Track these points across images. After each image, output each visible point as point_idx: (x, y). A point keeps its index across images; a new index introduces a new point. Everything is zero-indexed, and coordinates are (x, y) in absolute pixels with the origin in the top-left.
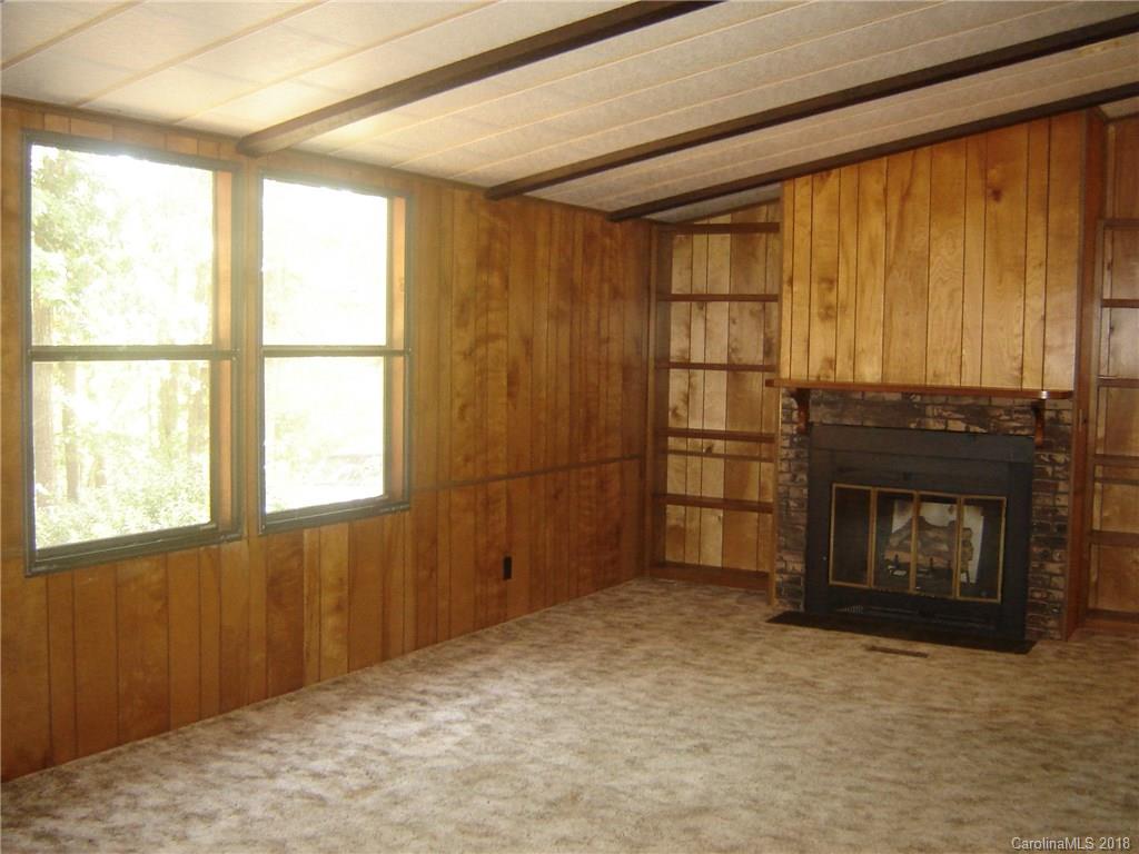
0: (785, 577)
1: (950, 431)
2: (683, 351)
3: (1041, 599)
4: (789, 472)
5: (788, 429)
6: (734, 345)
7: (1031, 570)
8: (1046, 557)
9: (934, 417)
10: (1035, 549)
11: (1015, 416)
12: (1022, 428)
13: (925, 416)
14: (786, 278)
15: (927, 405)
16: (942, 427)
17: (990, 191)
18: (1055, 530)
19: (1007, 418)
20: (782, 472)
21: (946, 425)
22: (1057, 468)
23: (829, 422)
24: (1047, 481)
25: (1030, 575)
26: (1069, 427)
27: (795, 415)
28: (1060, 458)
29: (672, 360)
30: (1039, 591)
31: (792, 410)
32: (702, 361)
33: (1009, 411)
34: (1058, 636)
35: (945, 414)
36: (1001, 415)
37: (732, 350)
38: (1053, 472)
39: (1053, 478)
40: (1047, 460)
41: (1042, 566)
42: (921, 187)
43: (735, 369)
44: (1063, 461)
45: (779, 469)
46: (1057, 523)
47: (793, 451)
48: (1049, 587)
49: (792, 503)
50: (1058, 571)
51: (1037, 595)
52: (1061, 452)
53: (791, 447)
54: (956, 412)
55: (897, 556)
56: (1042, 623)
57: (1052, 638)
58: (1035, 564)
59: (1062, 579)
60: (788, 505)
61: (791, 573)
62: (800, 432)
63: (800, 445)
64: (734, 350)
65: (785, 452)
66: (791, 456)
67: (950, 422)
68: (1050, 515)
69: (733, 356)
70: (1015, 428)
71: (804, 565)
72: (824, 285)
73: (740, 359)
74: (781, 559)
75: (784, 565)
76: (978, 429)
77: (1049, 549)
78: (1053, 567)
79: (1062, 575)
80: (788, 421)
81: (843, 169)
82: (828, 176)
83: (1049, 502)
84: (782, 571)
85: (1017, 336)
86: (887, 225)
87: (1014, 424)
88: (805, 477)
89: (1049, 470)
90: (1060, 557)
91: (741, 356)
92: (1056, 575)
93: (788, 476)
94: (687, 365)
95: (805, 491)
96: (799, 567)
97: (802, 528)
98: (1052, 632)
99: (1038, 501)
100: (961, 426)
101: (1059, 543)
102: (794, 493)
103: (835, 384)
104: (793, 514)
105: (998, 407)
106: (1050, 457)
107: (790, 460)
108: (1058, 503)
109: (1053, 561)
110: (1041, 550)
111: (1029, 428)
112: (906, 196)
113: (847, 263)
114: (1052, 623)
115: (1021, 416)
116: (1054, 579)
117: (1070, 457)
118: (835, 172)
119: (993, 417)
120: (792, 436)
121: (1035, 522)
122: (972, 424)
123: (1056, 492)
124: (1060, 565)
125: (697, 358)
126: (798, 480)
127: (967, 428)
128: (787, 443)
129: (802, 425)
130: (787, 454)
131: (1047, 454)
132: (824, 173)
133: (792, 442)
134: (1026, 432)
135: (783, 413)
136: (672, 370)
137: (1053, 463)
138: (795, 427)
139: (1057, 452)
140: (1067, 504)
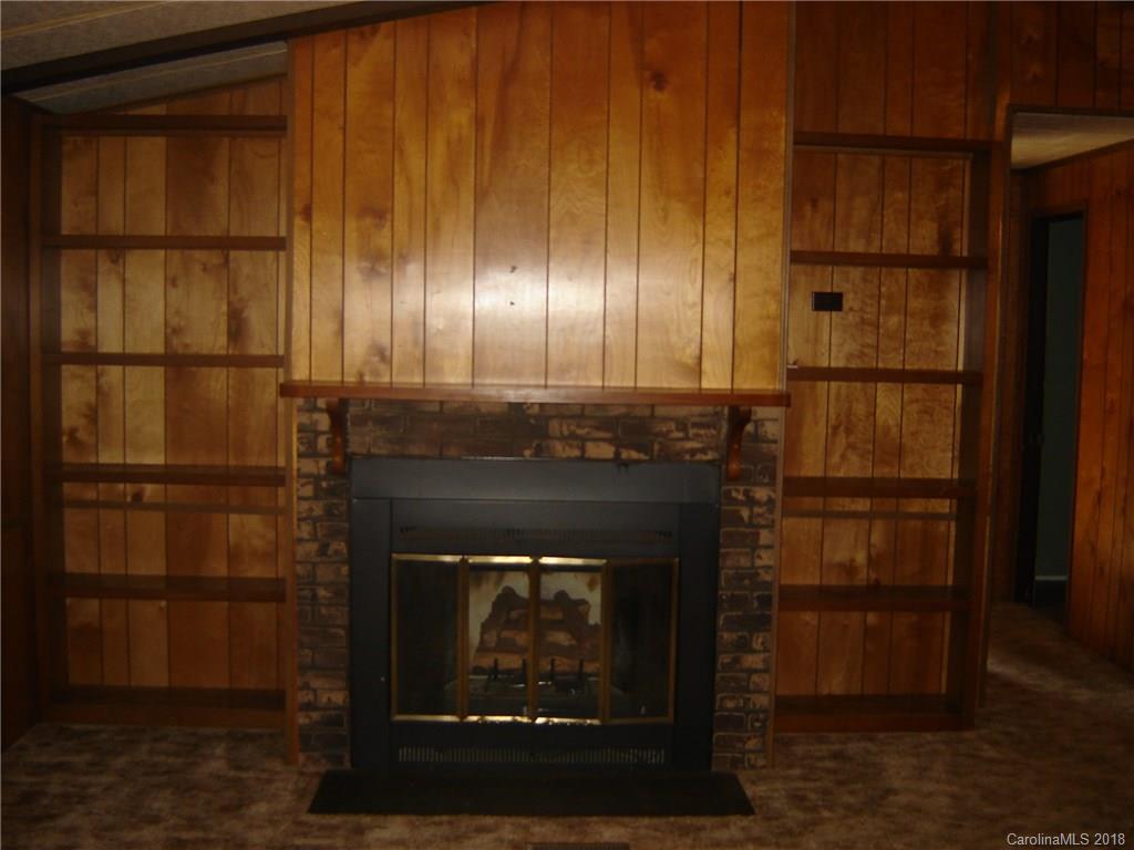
0: (315, 715)
1: (590, 460)
2: (84, 334)
3: (737, 709)
4: (314, 538)
5: (309, 466)
6: (174, 321)
7: (719, 667)
8: (744, 646)
9: (562, 438)
10: (726, 636)
11: (692, 432)
12: (703, 451)
13: (547, 436)
14: (298, 206)
15: (551, 417)
16: (576, 453)
17: (647, 74)
18: (756, 604)
19: (681, 435)
20: (300, 540)
21: (583, 449)
22: (757, 510)
23: (384, 452)
24: (742, 529)
25: (718, 676)
26: (774, 446)
27: (322, 442)
28: (761, 494)
29: (64, 349)
30: (732, 698)
31: (318, 433)
32: (120, 350)
33: (682, 425)
34: (761, 762)
35: (580, 432)
36: (669, 432)
37: (172, 331)
38: (751, 517)
39: (751, 525)
40: (741, 497)
41: (736, 660)
42: (536, 60)
43: (178, 364)
44: (765, 498)
45: (297, 534)
46: (755, 594)
47: (321, 503)
48: (748, 691)
49: (322, 592)
50: (760, 666)
51: (730, 704)
52: (762, 484)
53: (316, 497)
54: (598, 428)
55: (496, 661)
56: (739, 745)
57: (753, 767)
58: (724, 659)
59: (767, 677)
60: (315, 596)
61: (324, 709)
62: (333, 471)
63: (331, 492)
64: (177, 331)
65: (305, 505)
66: (318, 511)
67: (590, 446)
68: (747, 582)
69: (175, 341)
70: (693, 452)
71: (347, 693)
72: (368, 221)
73: (186, 346)
74: (306, 686)
75: (311, 697)
76: (634, 455)
77: (746, 634)
78: (752, 661)
79: (765, 671)
80: (310, 452)
81: (399, 22)
82: (374, 33)
83: (744, 562)
84: (308, 707)
85: (695, 304)
86: (479, 122)
87: (690, 445)
88: (342, 547)
89: (745, 513)
90: (762, 643)
91: (188, 340)
92: (756, 671)
93: (312, 547)
94: (91, 357)
95: (345, 570)
96: (339, 698)
97: (342, 632)
98: (752, 756)
99: (729, 563)
100: (607, 451)
101: (762, 623)
102: (324, 574)
103: (391, 388)
104: (324, 611)
105: (665, 419)
106: (746, 493)
107: (315, 520)
108: (758, 563)
109: (754, 651)
110: (734, 636)
111: (716, 449)
112: (510, 75)
113: (409, 181)
114: (752, 744)
115: (702, 432)
116: (755, 678)
117: (774, 491)
118: (385, 26)
119: (657, 435)
120: (315, 479)
121: (724, 594)
122: (627, 447)
123: (755, 547)
124: (762, 656)
125: (110, 345)
126: (330, 552)
127: (617, 454)
128: (308, 491)
129: (338, 459)
130: (311, 509)
131: (742, 488)
132: (367, 29)
133: (317, 488)
134: (710, 456)
135: (299, 439)
136: (64, 367)
137: (751, 502)
138: (323, 463)
139: (755, 484)
140: (771, 563)
